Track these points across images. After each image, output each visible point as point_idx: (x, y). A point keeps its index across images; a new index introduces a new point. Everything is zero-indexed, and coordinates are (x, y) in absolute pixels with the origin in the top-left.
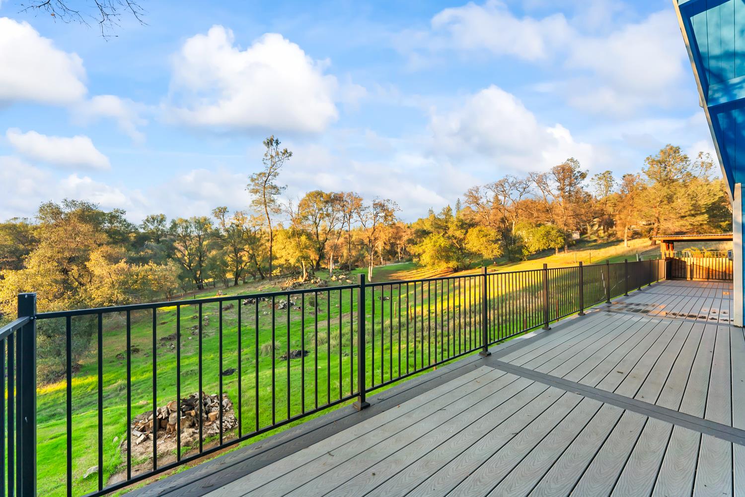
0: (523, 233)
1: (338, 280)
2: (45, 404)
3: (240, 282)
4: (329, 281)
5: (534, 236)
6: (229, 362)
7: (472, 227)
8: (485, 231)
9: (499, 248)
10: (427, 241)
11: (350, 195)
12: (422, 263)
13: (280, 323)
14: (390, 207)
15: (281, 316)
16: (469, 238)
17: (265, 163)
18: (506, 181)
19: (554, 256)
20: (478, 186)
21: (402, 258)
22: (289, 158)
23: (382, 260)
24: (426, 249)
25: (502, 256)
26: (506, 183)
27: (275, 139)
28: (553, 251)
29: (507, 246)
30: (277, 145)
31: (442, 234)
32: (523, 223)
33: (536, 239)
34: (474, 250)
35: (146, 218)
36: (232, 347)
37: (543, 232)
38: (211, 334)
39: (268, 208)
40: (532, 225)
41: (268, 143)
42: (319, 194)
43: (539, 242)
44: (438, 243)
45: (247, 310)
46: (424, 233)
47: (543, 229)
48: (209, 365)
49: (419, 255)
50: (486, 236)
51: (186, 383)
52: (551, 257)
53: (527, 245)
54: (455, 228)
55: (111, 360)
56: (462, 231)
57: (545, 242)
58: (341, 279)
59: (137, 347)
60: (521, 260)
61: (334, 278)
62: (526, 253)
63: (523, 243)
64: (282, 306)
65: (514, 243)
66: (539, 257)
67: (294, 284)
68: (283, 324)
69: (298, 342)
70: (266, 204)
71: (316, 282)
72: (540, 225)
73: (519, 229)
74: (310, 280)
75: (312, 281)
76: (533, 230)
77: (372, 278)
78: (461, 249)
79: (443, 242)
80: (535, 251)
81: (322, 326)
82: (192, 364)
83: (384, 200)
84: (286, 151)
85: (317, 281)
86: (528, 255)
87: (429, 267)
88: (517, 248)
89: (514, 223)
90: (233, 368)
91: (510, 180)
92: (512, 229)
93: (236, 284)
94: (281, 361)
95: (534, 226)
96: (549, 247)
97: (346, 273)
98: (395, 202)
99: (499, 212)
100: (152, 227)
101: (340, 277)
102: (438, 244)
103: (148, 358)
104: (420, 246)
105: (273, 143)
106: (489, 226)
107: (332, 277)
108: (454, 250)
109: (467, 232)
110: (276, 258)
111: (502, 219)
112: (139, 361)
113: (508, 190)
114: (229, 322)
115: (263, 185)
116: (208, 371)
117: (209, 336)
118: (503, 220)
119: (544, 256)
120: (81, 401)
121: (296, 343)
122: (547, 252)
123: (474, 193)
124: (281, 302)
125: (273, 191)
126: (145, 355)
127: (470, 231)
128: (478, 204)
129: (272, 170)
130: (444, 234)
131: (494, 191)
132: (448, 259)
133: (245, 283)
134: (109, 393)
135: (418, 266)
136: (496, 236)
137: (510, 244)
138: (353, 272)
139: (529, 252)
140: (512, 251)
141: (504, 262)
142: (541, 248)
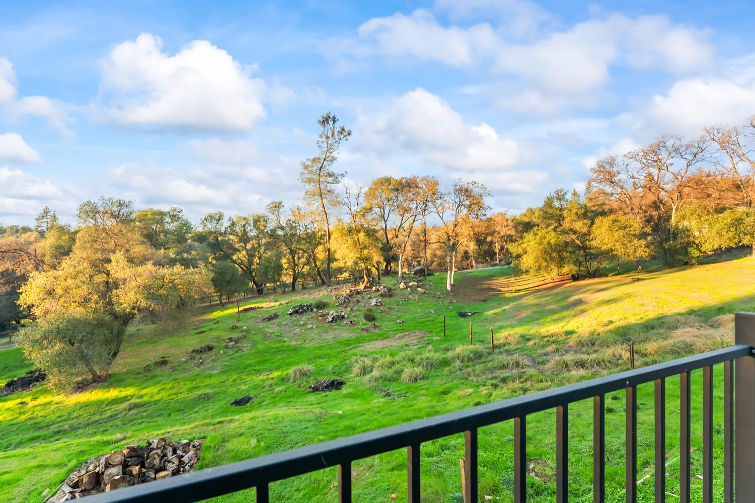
0: (691, 224)
1: (407, 288)
2: (60, 417)
3: (298, 287)
4: (395, 289)
5: (711, 226)
6: (249, 387)
7: (601, 216)
8: (623, 221)
9: (647, 246)
10: (529, 236)
11: (424, 179)
12: (523, 267)
13: (324, 340)
14: (476, 190)
15: (327, 332)
16: (596, 232)
17: (320, 146)
18: (661, 144)
19: (749, 257)
20: (613, 155)
21: (500, 261)
22: (348, 137)
23: (474, 262)
24: (528, 249)
25: (653, 258)
26: (663, 149)
27: (331, 116)
28: (747, 250)
29: (661, 243)
30: (334, 123)
31: (553, 227)
32: (693, 207)
33: (714, 232)
34: (604, 248)
35: (204, 217)
36: (260, 367)
37: (729, 220)
38: (245, 349)
39: (324, 201)
40: (708, 211)
41: (324, 121)
42: (388, 181)
43: (721, 235)
44: (547, 240)
45: (291, 321)
46: (527, 226)
47: (728, 214)
48: (227, 389)
49: (519, 256)
50: (625, 228)
51: (195, 410)
52: (744, 259)
53: (697, 242)
54: (573, 217)
55: (138, 371)
56: (586, 221)
57: (732, 236)
58: (411, 287)
59: (167, 359)
60: (686, 263)
61: (402, 285)
62: (694, 253)
63: (691, 239)
64: (330, 319)
65: (675, 238)
66: (721, 260)
67: (351, 291)
68: (327, 342)
69: (336, 368)
70: (321, 196)
71: (378, 290)
72: (722, 210)
73: (684, 217)
74: (371, 287)
75: (374, 288)
76: (710, 217)
77: (452, 286)
78: (584, 248)
79: (553, 238)
80: (712, 251)
81: (373, 347)
82: (211, 385)
83: (468, 183)
84: (343, 129)
85: (380, 289)
86: (699, 257)
87: (532, 272)
88: (678, 246)
89: (674, 208)
90: (250, 396)
91: (669, 144)
92: (670, 217)
93: (293, 289)
94: (308, 392)
95: (711, 210)
96: (740, 244)
97: (419, 279)
98: (482, 185)
99: (649, 191)
100: (210, 226)
101: (411, 284)
102: (545, 241)
103: (174, 372)
104: (519, 244)
105: (330, 122)
106: (631, 214)
107: (400, 283)
108: (570, 249)
109: (593, 223)
110: (336, 260)
111: (655, 203)
112: (162, 376)
113: (665, 160)
114: (268, 335)
115: (318, 172)
116: (223, 396)
117: (242, 351)
118: (656, 205)
119: (730, 258)
120: (90, 419)
121: (333, 369)
122: (735, 252)
123: (607, 166)
124: (331, 313)
125: (330, 179)
126: (172, 368)
127: (598, 221)
128: (612, 182)
129: (328, 154)
130: (556, 227)
131: (641, 162)
132: (561, 262)
133: (304, 288)
134: (117, 412)
135: (517, 272)
136: (642, 228)
137: (668, 240)
138: (429, 278)
139: (701, 252)
140: (669, 250)
141: (655, 267)
142: (724, 246)
